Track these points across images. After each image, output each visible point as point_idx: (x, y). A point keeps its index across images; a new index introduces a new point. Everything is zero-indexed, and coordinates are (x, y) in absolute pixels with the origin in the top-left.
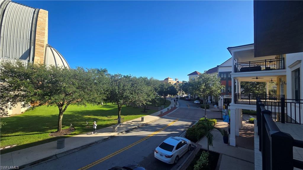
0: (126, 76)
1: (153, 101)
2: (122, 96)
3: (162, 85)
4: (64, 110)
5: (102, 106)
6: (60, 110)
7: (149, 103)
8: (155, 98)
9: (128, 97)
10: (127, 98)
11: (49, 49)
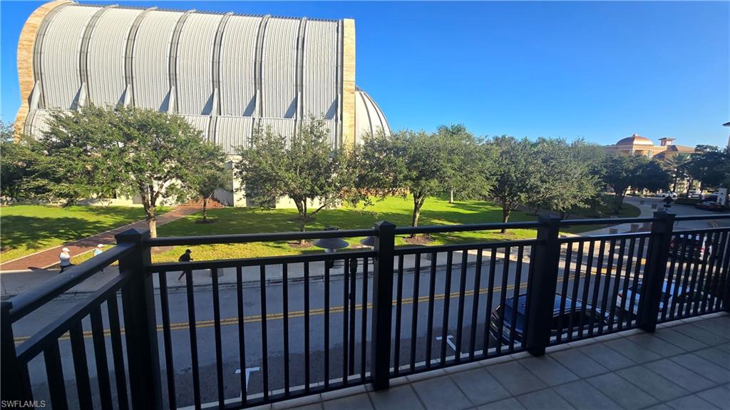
0: (500, 137)
1: (592, 202)
2: (524, 186)
3: (615, 161)
4: (421, 204)
5: (452, 205)
6: (416, 204)
7: (581, 205)
8: (598, 195)
9: (537, 187)
10: (534, 189)
11: (357, 93)
